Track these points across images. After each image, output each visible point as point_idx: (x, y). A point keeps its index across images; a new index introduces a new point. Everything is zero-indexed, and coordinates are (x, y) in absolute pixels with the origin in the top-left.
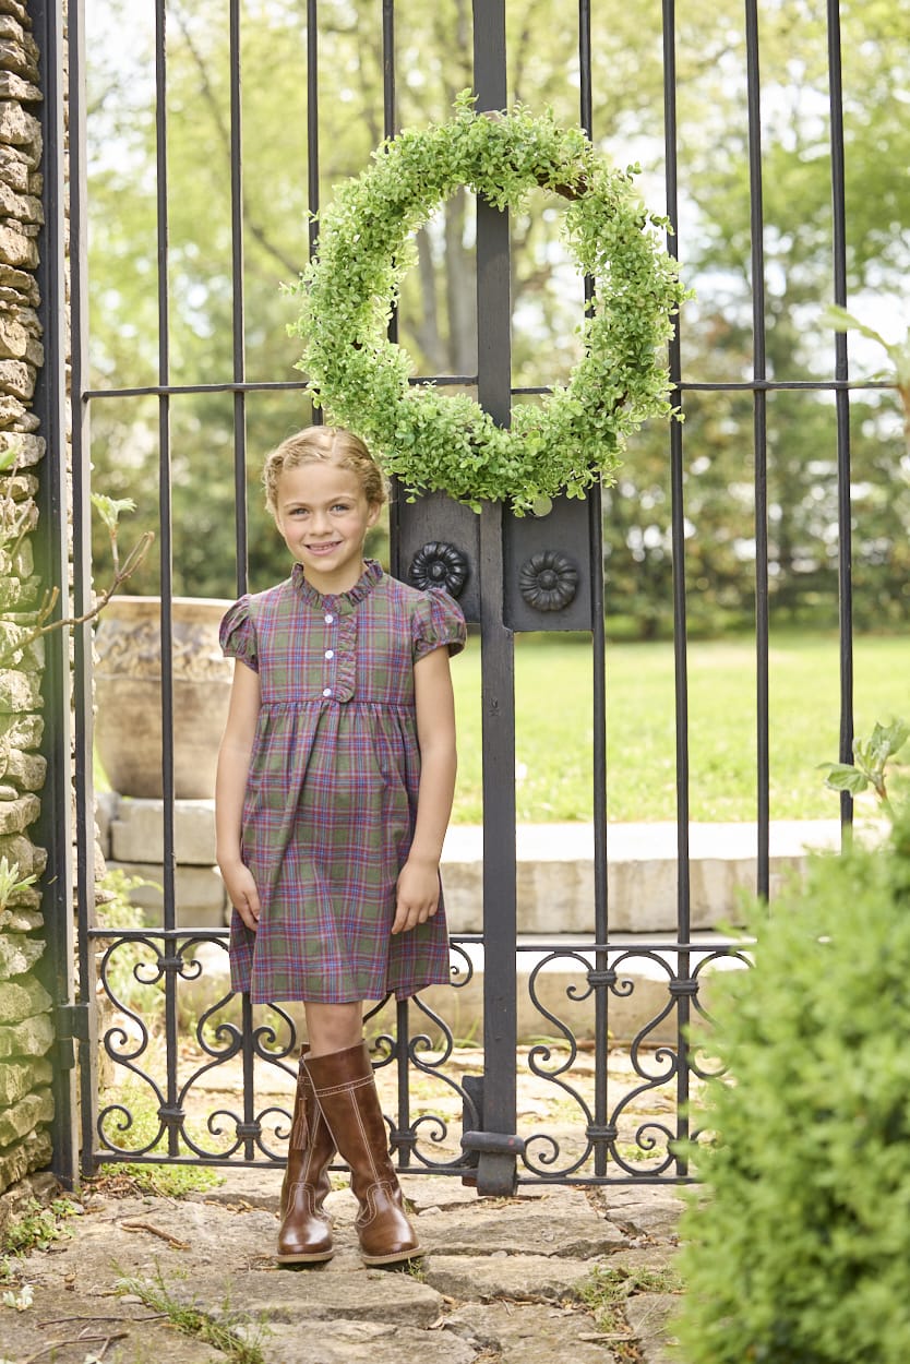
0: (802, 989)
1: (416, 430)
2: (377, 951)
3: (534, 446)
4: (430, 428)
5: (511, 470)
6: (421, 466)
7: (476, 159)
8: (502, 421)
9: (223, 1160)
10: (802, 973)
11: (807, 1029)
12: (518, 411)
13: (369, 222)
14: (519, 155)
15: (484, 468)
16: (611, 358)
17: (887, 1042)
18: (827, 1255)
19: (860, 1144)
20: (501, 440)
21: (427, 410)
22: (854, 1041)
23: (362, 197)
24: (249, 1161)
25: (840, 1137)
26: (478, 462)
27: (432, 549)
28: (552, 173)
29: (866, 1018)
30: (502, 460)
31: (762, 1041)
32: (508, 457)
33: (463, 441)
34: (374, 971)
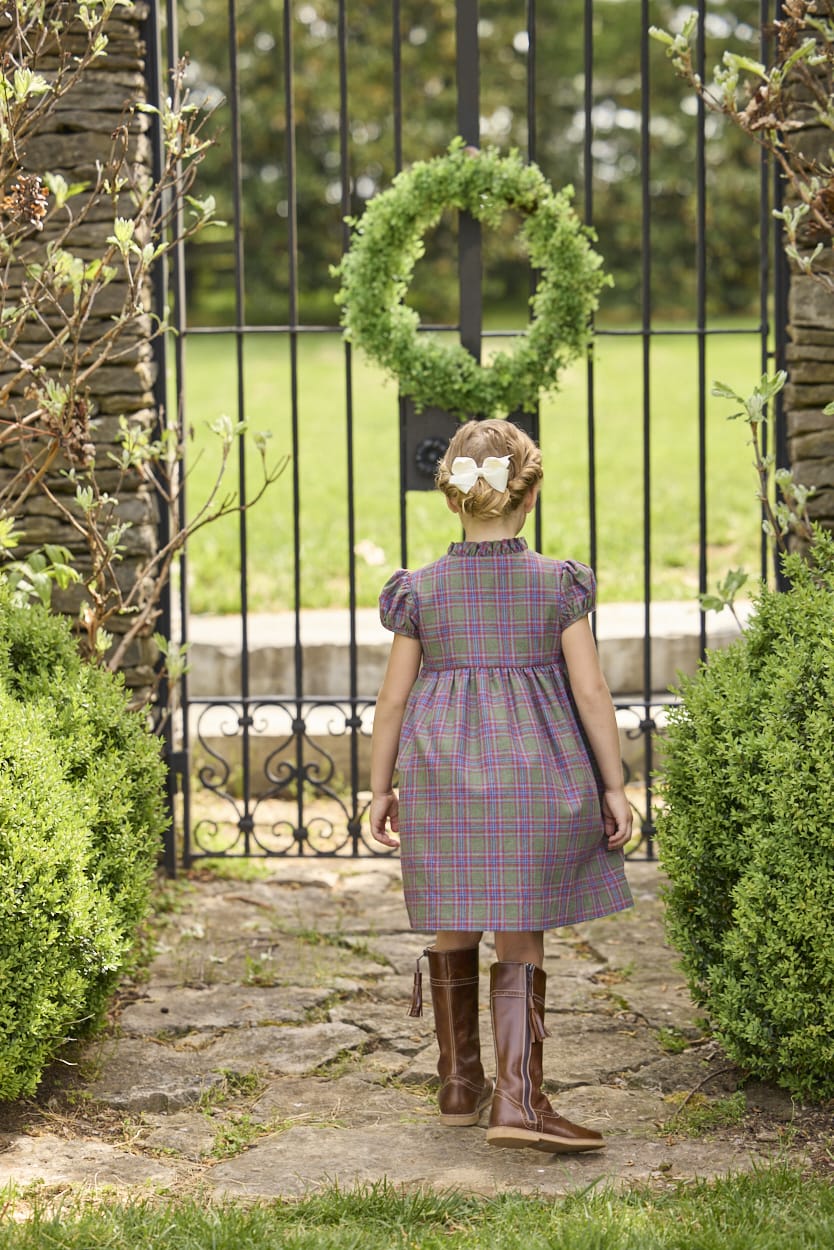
0: (714, 714)
1: (425, 367)
3: (504, 379)
4: (434, 367)
5: (488, 395)
6: (427, 390)
7: (466, 186)
9: (283, 855)
10: (712, 708)
11: (717, 730)
13: (393, 228)
14: (495, 185)
15: (469, 392)
17: (751, 734)
18: (727, 823)
19: (741, 775)
20: (483, 375)
21: (432, 354)
22: (737, 734)
23: (386, 211)
24: (301, 854)
25: (732, 771)
26: (467, 387)
27: (428, 443)
28: (517, 198)
29: (742, 725)
30: (482, 387)
31: (694, 737)
32: (486, 385)
33: (456, 375)
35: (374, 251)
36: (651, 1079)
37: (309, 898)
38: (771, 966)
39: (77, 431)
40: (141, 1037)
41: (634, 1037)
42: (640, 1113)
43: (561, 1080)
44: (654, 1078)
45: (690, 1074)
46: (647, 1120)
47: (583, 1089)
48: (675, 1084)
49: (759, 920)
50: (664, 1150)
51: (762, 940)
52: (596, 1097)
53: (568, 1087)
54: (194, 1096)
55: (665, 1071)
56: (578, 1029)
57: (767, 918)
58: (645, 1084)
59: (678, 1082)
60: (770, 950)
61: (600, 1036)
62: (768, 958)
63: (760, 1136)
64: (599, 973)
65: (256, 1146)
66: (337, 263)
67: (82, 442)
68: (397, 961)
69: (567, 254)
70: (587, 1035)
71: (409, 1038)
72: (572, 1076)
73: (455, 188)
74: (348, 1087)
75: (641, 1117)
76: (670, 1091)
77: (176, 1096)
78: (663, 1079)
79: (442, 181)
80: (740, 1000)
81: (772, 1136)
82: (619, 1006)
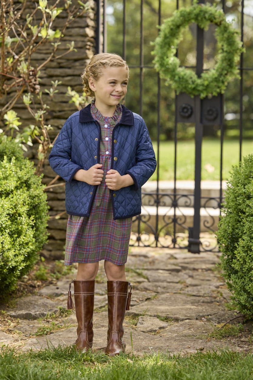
1: (179, 78)
2: (119, 247)
3: (206, 83)
4: (183, 78)
5: (200, 88)
6: (180, 86)
7: (197, 16)
8: (199, 77)
12: (203, 75)
13: (172, 29)
14: (207, 16)
16: (225, 64)
20: (199, 81)
21: (182, 73)
23: (170, 23)
24: (139, 246)
26: (193, 86)
27: (184, 106)
28: (214, 21)
32: (200, 85)
33: (190, 81)
34: (118, 254)
35: (166, 37)
36: (214, 319)
37: (140, 260)
38: (248, 273)
39: (33, 80)
40: (42, 296)
41: (219, 305)
42: (204, 330)
43: (180, 317)
44: (216, 318)
45: (228, 317)
46: (206, 332)
47: (187, 321)
48: (222, 320)
49: (244, 254)
50: (204, 343)
51: (245, 262)
52: (191, 323)
53: (183, 320)
54: (43, 315)
55: (220, 316)
56: (199, 301)
57: (248, 254)
58: (212, 320)
59: (223, 320)
60: (247, 266)
61: (206, 304)
62: (247, 270)
63: (242, 339)
64: (221, 285)
65: (53, 333)
66: (153, 41)
67: (35, 84)
68: (151, 278)
69: (230, 40)
70: (201, 303)
71: (136, 301)
72: (186, 316)
73: (193, 16)
74: (102, 315)
75: (204, 332)
76: (220, 323)
77: (36, 314)
78: (219, 319)
79: (189, 14)
80: (241, 288)
81: (247, 340)
82: (219, 295)
